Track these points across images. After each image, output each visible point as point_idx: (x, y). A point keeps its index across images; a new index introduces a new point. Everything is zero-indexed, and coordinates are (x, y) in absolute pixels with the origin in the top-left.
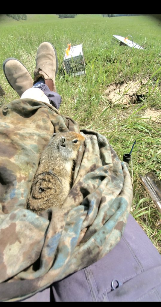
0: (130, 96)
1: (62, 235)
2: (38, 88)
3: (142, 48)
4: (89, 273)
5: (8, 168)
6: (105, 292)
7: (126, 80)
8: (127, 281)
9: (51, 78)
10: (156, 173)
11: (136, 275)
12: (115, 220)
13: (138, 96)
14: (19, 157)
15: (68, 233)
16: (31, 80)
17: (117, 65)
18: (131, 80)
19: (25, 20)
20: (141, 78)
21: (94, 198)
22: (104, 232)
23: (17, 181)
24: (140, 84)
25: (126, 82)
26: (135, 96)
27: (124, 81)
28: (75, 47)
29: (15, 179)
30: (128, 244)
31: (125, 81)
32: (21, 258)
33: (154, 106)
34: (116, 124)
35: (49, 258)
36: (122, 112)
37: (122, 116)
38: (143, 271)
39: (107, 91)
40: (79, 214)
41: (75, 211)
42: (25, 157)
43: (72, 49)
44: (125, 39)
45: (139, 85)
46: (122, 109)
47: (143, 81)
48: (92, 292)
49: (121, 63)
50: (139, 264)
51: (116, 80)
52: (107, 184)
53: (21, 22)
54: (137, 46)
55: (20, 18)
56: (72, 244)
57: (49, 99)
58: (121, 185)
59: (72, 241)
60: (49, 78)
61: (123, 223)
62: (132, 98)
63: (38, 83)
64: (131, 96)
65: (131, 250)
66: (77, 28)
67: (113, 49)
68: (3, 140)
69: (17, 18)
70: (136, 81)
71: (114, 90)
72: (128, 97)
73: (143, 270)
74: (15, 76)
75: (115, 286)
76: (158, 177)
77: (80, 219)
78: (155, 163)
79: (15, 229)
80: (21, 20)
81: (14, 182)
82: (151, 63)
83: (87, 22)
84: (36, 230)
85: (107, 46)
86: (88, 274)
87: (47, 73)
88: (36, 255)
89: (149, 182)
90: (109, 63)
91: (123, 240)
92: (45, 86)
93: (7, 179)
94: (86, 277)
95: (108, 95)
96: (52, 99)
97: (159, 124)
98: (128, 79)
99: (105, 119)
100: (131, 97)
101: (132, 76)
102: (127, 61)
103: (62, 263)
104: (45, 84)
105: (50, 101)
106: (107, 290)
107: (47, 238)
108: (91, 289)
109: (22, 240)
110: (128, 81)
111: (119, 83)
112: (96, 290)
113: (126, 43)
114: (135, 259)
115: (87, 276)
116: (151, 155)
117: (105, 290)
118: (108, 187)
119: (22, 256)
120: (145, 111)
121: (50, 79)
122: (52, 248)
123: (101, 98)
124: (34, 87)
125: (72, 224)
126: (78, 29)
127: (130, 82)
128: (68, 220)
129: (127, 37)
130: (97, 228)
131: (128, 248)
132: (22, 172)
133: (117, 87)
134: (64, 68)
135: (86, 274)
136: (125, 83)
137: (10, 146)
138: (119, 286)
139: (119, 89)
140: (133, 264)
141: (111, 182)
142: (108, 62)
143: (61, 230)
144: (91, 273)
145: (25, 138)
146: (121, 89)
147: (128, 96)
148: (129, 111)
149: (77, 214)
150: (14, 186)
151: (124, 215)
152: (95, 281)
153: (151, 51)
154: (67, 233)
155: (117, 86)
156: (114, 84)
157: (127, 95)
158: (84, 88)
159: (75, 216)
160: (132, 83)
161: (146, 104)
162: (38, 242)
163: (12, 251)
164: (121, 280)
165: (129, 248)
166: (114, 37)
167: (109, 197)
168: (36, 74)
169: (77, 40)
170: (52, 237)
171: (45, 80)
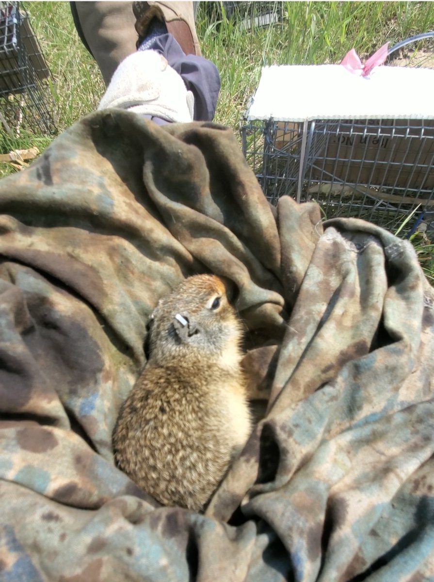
2: (150, 48)
9: (183, 17)
18: (419, 48)
60: (175, 17)
92: (169, 42)
96: (191, 77)
104: (167, 35)
105: (186, 83)
110: (411, 51)
121: (182, 20)
127: (416, 52)
136: (401, 57)
145: (131, 275)
168: (139, 10)
171: (167, 24)
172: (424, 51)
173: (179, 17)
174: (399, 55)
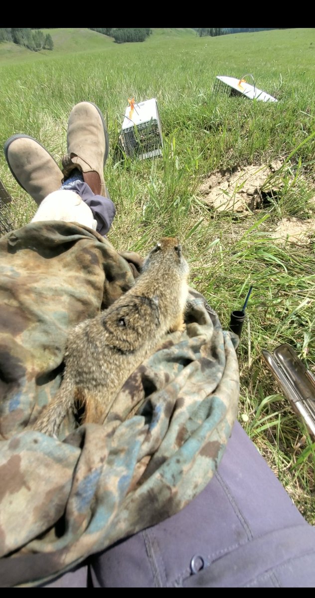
0: (249, 195)
1: (103, 474)
2: (71, 189)
3: (273, 99)
4: (153, 544)
5: (12, 353)
6: (179, 578)
7: (240, 164)
8: (220, 558)
9: (95, 170)
10: (295, 346)
11: (237, 546)
12: (200, 439)
13: (264, 195)
14: (31, 335)
15: (115, 467)
16: (58, 173)
17: (224, 135)
18: (250, 164)
19: (50, 49)
20: (269, 159)
21: (161, 401)
22: (178, 461)
23: (26, 378)
24: (268, 170)
25: (242, 167)
26: (259, 194)
27: (236, 167)
28: (143, 104)
29: (24, 375)
30: (227, 488)
31: (240, 166)
32: (31, 518)
33: (297, 212)
34: (221, 251)
35: (80, 515)
36: (233, 227)
37: (234, 235)
38: (250, 539)
39: (204, 187)
40: (135, 432)
41: (128, 426)
42: (42, 335)
43: (137, 109)
44: (240, 83)
45: (265, 173)
46: (234, 221)
47: (273, 165)
48: (157, 578)
49: (230, 130)
50: (245, 526)
51: (222, 165)
52: (190, 376)
53: (42, 54)
54: (264, 94)
55: (41, 47)
56: (121, 488)
57: (91, 209)
58: (220, 375)
59: (120, 482)
60: (90, 170)
61: (220, 444)
62: (253, 199)
63: (71, 179)
64: (251, 195)
65: (231, 499)
66: (149, 63)
67: (215, 104)
68: (6, 301)
69: (35, 46)
70: (260, 165)
71: (219, 183)
72: (245, 198)
73: (252, 537)
74: (29, 167)
75: (198, 568)
76: (299, 353)
77: (135, 441)
78: (295, 325)
79: (18, 466)
80: (43, 51)
81: (20, 381)
82: (289, 128)
83: (170, 49)
84: (56, 466)
85: (204, 99)
86: (151, 545)
87: (88, 161)
88: (58, 511)
89: (282, 363)
90: (208, 132)
91: (218, 480)
92: (84, 186)
93: (9, 373)
94: (147, 551)
95: (208, 194)
96: (97, 209)
97: (304, 248)
98: (245, 162)
99: (201, 242)
100: (250, 197)
101: (252, 156)
102: (242, 126)
103: (102, 523)
104: (84, 181)
105: (93, 213)
106: (182, 574)
107: (75, 480)
108: (154, 573)
109: (32, 484)
110: (245, 166)
111: (228, 170)
112: (164, 575)
113: (242, 91)
114: (238, 516)
115: (148, 549)
116: (287, 310)
117: (180, 575)
118: (194, 380)
119: (32, 514)
120: (278, 224)
121: (94, 171)
122: (84, 498)
123: (194, 201)
124: (63, 187)
125: (121, 451)
126: (152, 65)
127: (248, 167)
128: (115, 444)
129: (244, 79)
130: (167, 454)
131: (227, 495)
132: (37, 361)
133: (225, 178)
134: (123, 145)
135: (147, 546)
136: (239, 170)
137: (16, 313)
138: (205, 566)
139: (228, 181)
140: (234, 526)
141: (199, 372)
142: (205, 131)
143: (100, 464)
144: (156, 545)
145: (46, 300)
146: (232, 182)
147: (245, 195)
148: (247, 225)
149: (131, 432)
150: (21, 388)
151: (221, 430)
152: (161, 558)
153: (290, 103)
154: (111, 468)
155: (223, 175)
156: (218, 172)
157: (243, 192)
158: (160, 182)
159: (127, 438)
160: (251, 169)
161: (279, 209)
162: (61, 488)
163: (14, 505)
164: (209, 557)
165: (229, 495)
166: (219, 80)
167: (190, 399)
168: (66, 164)
169: (148, 87)
170: (85, 478)
171: (84, 174)
172: (254, 166)
173: (92, 170)
174: (238, 169)
